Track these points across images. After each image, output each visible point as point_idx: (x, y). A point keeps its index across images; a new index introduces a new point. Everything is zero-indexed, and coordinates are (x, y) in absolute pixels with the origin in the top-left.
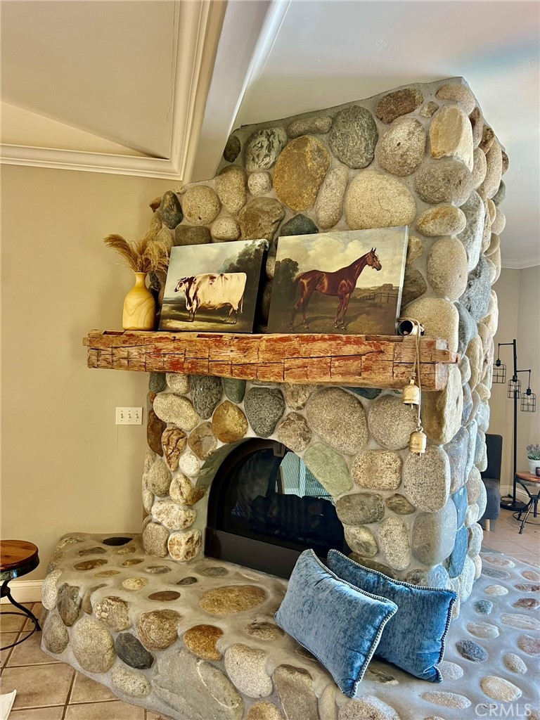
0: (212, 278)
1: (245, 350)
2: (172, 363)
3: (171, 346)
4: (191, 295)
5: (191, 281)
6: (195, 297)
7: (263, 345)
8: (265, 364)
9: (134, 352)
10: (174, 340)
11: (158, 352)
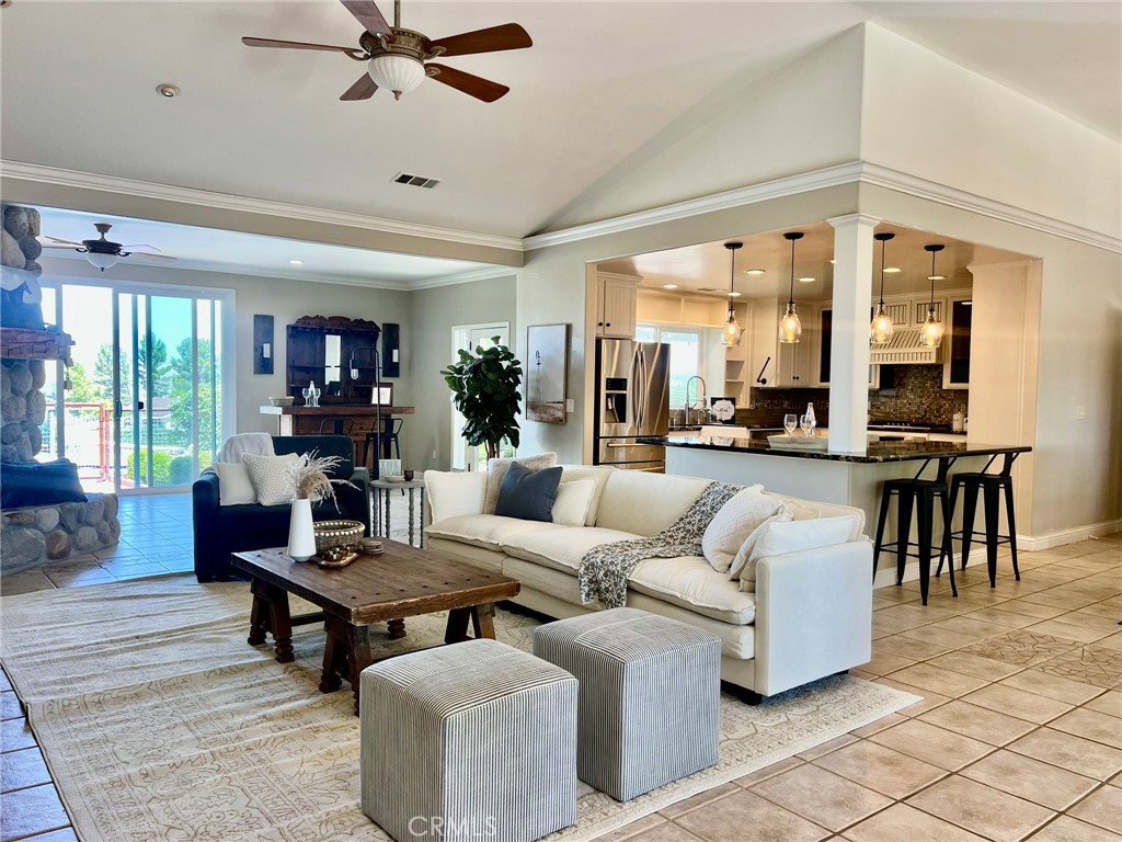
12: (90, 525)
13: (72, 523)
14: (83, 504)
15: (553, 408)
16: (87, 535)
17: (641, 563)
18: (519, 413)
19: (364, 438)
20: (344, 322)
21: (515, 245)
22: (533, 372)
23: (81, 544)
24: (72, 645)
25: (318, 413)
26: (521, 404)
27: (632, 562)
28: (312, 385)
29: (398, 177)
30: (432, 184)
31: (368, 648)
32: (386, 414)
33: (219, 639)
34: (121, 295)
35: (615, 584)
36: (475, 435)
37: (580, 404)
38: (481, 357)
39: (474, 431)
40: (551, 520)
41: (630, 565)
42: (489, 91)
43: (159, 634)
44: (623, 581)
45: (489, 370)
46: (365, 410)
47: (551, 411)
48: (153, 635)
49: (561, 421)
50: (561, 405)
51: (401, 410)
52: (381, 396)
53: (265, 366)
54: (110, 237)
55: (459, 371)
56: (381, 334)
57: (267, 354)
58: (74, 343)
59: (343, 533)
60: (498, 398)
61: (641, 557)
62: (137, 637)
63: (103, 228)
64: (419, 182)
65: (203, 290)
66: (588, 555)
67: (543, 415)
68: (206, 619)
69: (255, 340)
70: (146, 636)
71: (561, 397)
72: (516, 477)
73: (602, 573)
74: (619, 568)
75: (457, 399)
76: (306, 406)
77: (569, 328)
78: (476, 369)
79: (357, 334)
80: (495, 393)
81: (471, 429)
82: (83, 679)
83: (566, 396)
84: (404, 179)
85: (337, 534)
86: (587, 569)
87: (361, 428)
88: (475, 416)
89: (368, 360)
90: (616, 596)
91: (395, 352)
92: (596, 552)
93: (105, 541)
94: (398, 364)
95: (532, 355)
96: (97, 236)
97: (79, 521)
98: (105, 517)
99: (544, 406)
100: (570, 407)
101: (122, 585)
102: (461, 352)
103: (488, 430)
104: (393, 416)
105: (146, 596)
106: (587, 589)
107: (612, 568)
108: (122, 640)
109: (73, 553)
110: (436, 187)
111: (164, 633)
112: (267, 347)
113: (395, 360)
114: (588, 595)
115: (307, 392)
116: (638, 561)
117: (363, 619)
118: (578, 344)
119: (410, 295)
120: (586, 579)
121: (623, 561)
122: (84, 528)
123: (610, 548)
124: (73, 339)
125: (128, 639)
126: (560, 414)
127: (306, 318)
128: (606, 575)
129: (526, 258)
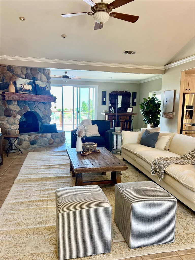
0: (26, 85)
1: (37, 97)
2: (25, 99)
3: (25, 96)
4: (23, 87)
5: (22, 85)
6: (23, 88)
7: (39, 97)
8: (39, 99)
9: (17, 97)
10: (25, 95)
11: (22, 97)
12: (58, 138)
13: (54, 137)
14: (57, 133)
15: (170, 114)
16: (57, 140)
17: (170, 165)
18: (160, 115)
19: (124, 121)
20: (122, 92)
21: (162, 68)
22: (165, 104)
23: (56, 142)
24: (36, 165)
25: (114, 114)
26: (161, 113)
27: (167, 164)
28: (113, 108)
29: (125, 52)
30: (134, 53)
31: (82, 179)
32: (130, 115)
33: (65, 168)
34: (74, 88)
35: (161, 170)
36: (147, 121)
37: (177, 113)
38: (149, 100)
39: (146, 120)
40: (154, 147)
41: (166, 166)
42: (133, 19)
43: (54, 165)
44: (163, 170)
45: (151, 103)
46: (125, 114)
47: (169, 115)
48: (53, 165)
49: (172, 118)
50: (172, 113)
51: (134, 114)
52: (129, 110)
53: (104, 103)
54: (67, 75)
55: (143, 103)
56: (132, 95)
57: (104, 101)
58: (56, 98)
59: (90, 146)
60: (153, 111)
61: (171, 163)
62: (49, 165)
63: (66, 72)
64: (130, 53)
65: (91, 86)
66: (155, 160)
67: (167, 116)
68: (66, 163)
69: (102, 97)
70: (51, 165)
71: (172, 111)
72: (146, 134)
73: (157, 166)
74: (162, 166)
75: (142, 111)
76: (111, 113)
77: (175, 91)
78: (147, 103)
79: (126, 95)
80: (152, 110)
81: (146, 119)
82: (31, 174)
83: (173, 111)
84: (126, 52)
85: (88, 146)
86: (154, 164)
87: (124, 118)
88: (147, 116)
89: (128, 101)
90: (160, 174)
91: (135, 99)
92: (158, 160)
93: (61, 141)
94: (136, 102)
95: (165, 99)
96: (65, 74)
97: (56, 137)
98: (62, 136)
99: (167, 113)
100: (174, 114)
101: (57, 152)
102: (144, 99)
103: (150, 120)
104: (132, 115)
105: (59, 155)
106: (153, 170)
107: (161, 166)
108: (46, 166)
109: (54, 143)
110: (136, 54)
111: (55, 165)
112: (104, 99)
113: (135, 101)
114: (153, 172)
115: (111, 109)
116: (169, 165)
117: (78, 172)
118: (177, 96)
119: (140, 85)
120: (153, 167)
121: (164, 164)
122: (57, 139)
123: (163, 159)
124: (56, 97)
125: (47, 165)
126: (171, 116)
127: (113, 91)
128: (158, 167)
129: (165, 72)
